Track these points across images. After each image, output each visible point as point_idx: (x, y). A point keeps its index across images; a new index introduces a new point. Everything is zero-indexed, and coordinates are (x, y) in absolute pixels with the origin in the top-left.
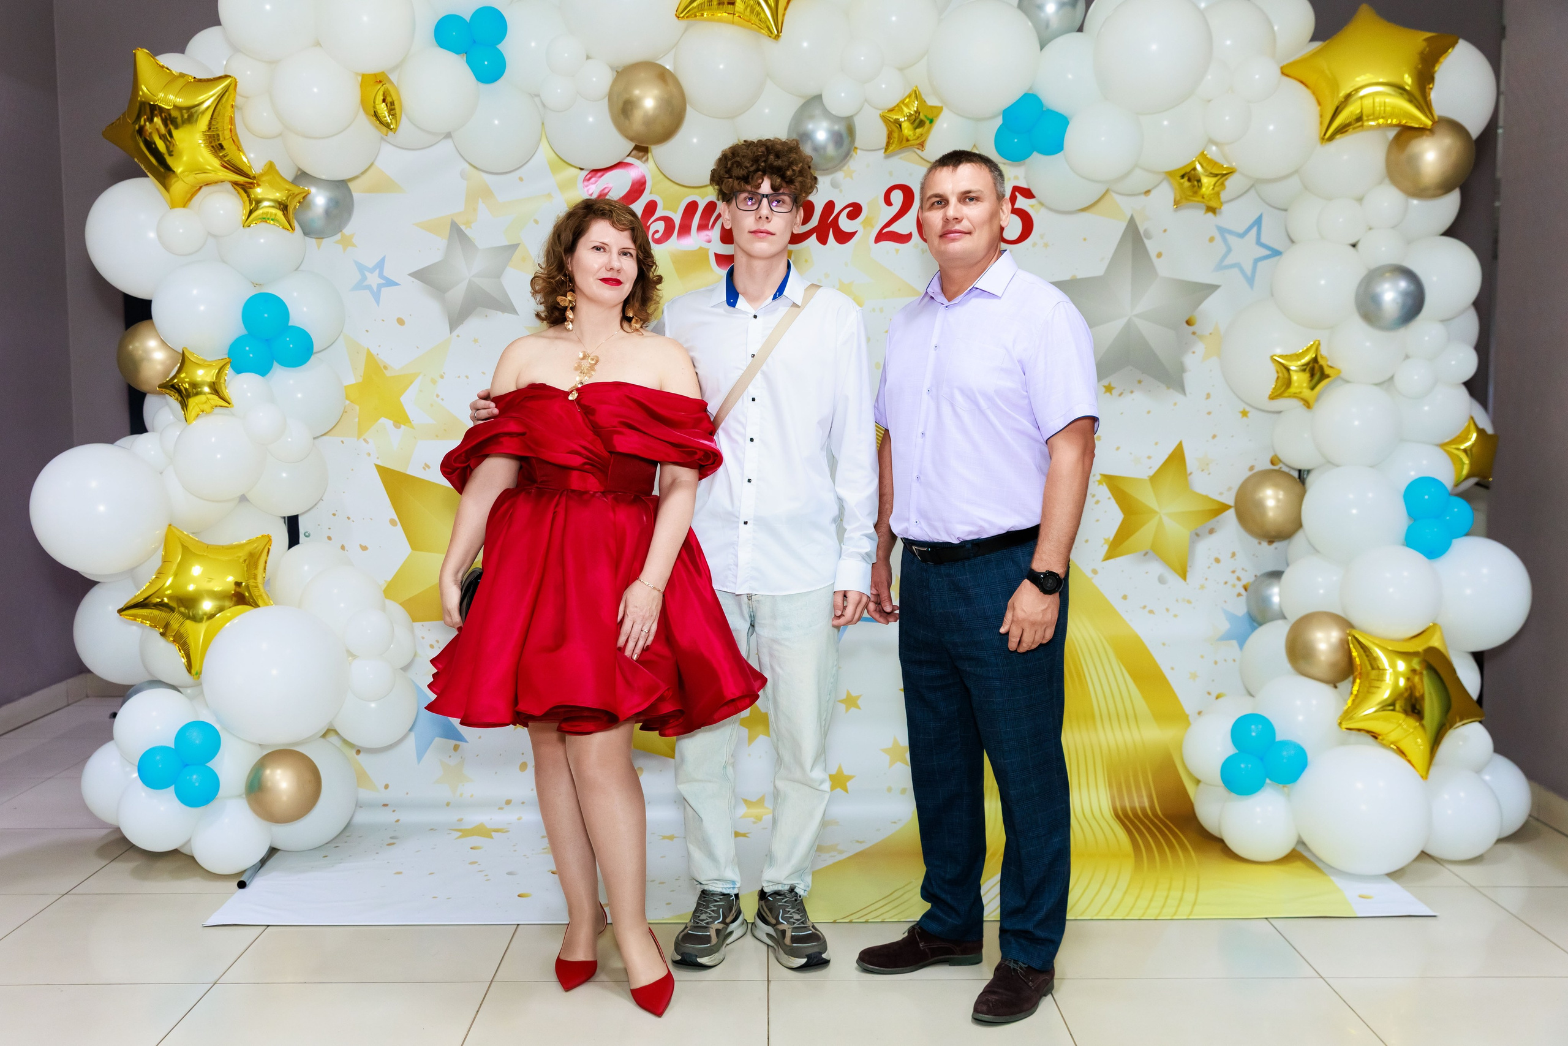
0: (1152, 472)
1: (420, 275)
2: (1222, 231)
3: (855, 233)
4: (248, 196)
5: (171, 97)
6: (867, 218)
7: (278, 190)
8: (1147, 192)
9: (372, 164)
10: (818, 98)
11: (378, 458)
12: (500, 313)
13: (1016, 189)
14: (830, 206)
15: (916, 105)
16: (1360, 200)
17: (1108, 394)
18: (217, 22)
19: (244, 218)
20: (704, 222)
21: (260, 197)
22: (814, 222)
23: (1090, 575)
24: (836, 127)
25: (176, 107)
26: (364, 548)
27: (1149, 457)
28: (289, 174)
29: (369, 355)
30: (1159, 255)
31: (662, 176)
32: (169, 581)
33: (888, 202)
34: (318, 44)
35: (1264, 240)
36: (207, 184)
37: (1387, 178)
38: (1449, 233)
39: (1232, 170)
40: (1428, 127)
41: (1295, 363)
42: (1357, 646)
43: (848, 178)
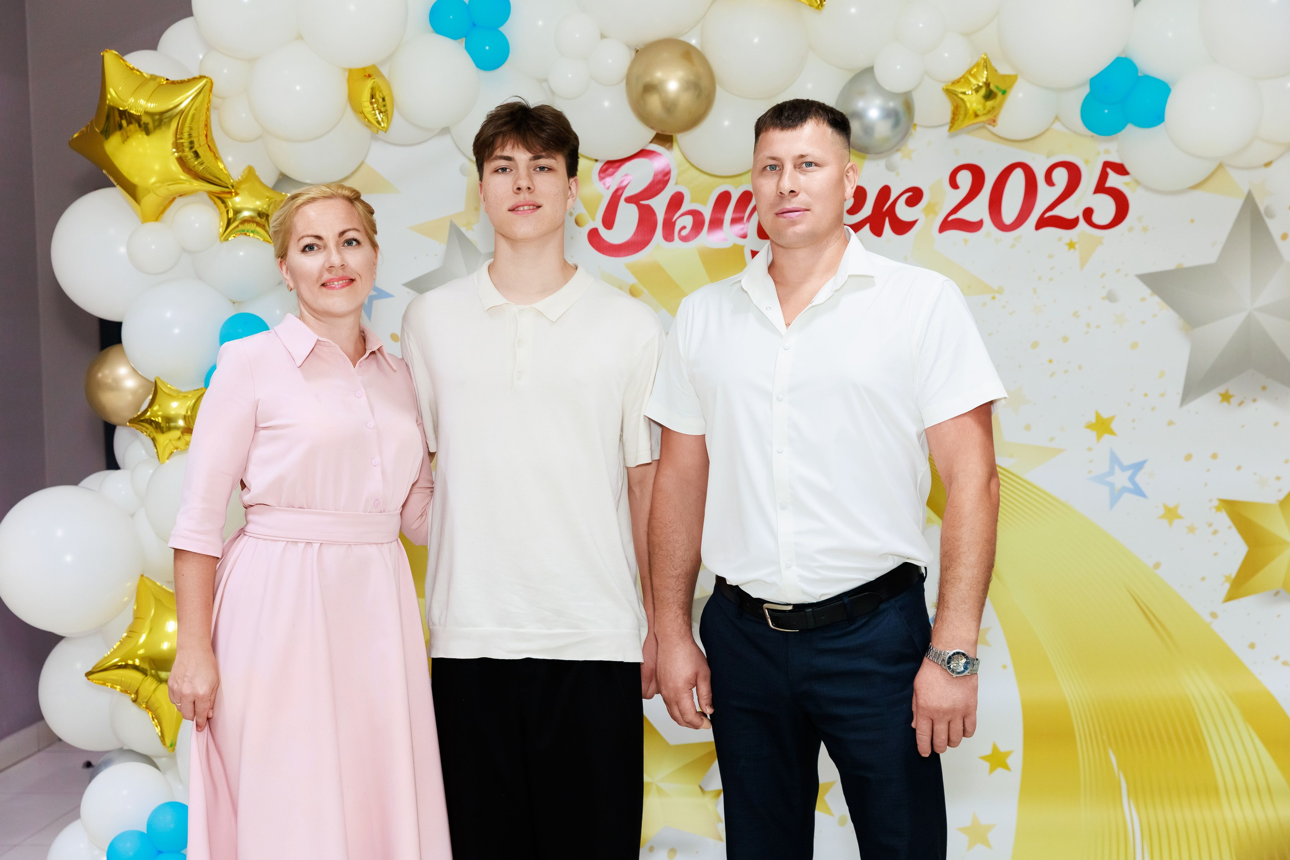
0: (1282, 496)
1: (415, 285)
3: (915, 222)
4: (226, 207)
5: (142, 102)
6: (929, 204)
7: (258, 198)
8: (1268, 164)
9: (362, 163)
10: (869, 71)
13: (1107, 165)
15: (985, 76)
17: (1225, 404)
18: (190, 14)
19: (221, 230)
20: (738, 215)
21: (238, 206)
22: (867, 210)
23: (1208, 619)
24: (891, 104)
25: (147, 113)
27: (1278, 478)
28: (269, 179)
30: (1284, 237)
31: (688, 165)
32: (142, 639)
33: (954, 184)
34: (300, 37)
36: (180, 196)
43: (906, 159)
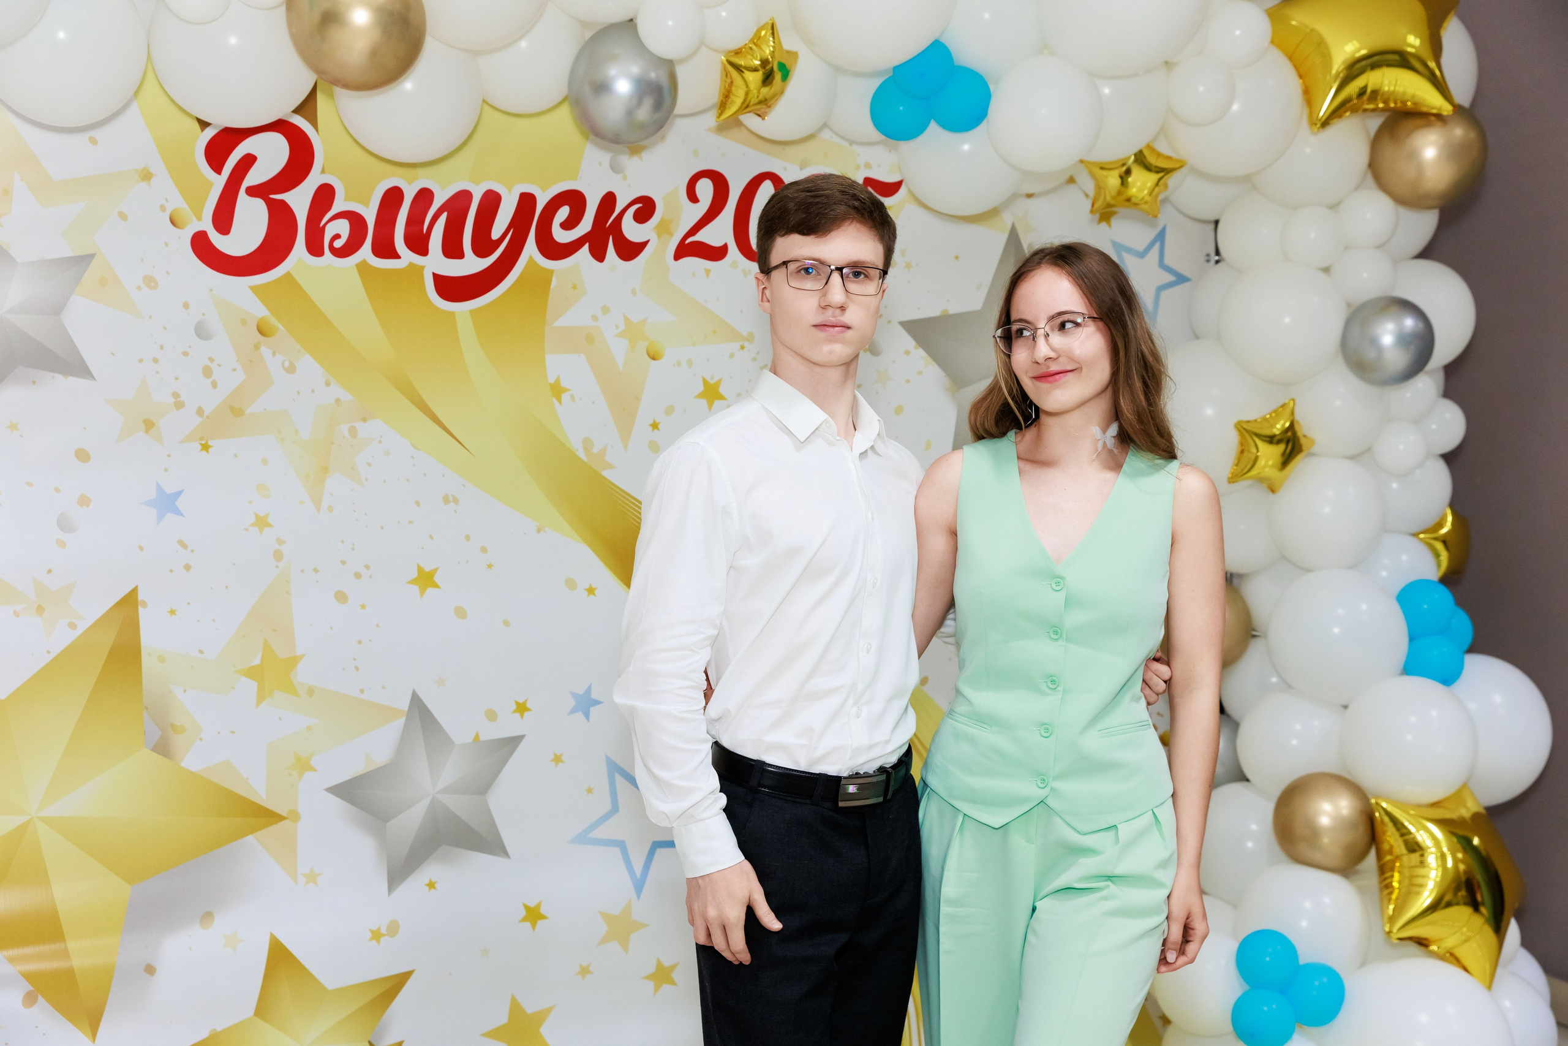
2: (1118, 249)
3: (648, 242)
6: (662, 221)
8: (1030, 196)
10: (632, 23)
12: (59, 377)
14: (609, 200)
15: (770, 46)
16: (1334, 207)
22: (586, 225)
24: (653, 75)
33: (693, 197)
35: (1168, 261)
37: (1370, 179)
38: (1426, 253)
39: (1182, 164)
40: (1445, 113)
41: (1267, 432)
42: (1386, 819)
43: (635, 158)
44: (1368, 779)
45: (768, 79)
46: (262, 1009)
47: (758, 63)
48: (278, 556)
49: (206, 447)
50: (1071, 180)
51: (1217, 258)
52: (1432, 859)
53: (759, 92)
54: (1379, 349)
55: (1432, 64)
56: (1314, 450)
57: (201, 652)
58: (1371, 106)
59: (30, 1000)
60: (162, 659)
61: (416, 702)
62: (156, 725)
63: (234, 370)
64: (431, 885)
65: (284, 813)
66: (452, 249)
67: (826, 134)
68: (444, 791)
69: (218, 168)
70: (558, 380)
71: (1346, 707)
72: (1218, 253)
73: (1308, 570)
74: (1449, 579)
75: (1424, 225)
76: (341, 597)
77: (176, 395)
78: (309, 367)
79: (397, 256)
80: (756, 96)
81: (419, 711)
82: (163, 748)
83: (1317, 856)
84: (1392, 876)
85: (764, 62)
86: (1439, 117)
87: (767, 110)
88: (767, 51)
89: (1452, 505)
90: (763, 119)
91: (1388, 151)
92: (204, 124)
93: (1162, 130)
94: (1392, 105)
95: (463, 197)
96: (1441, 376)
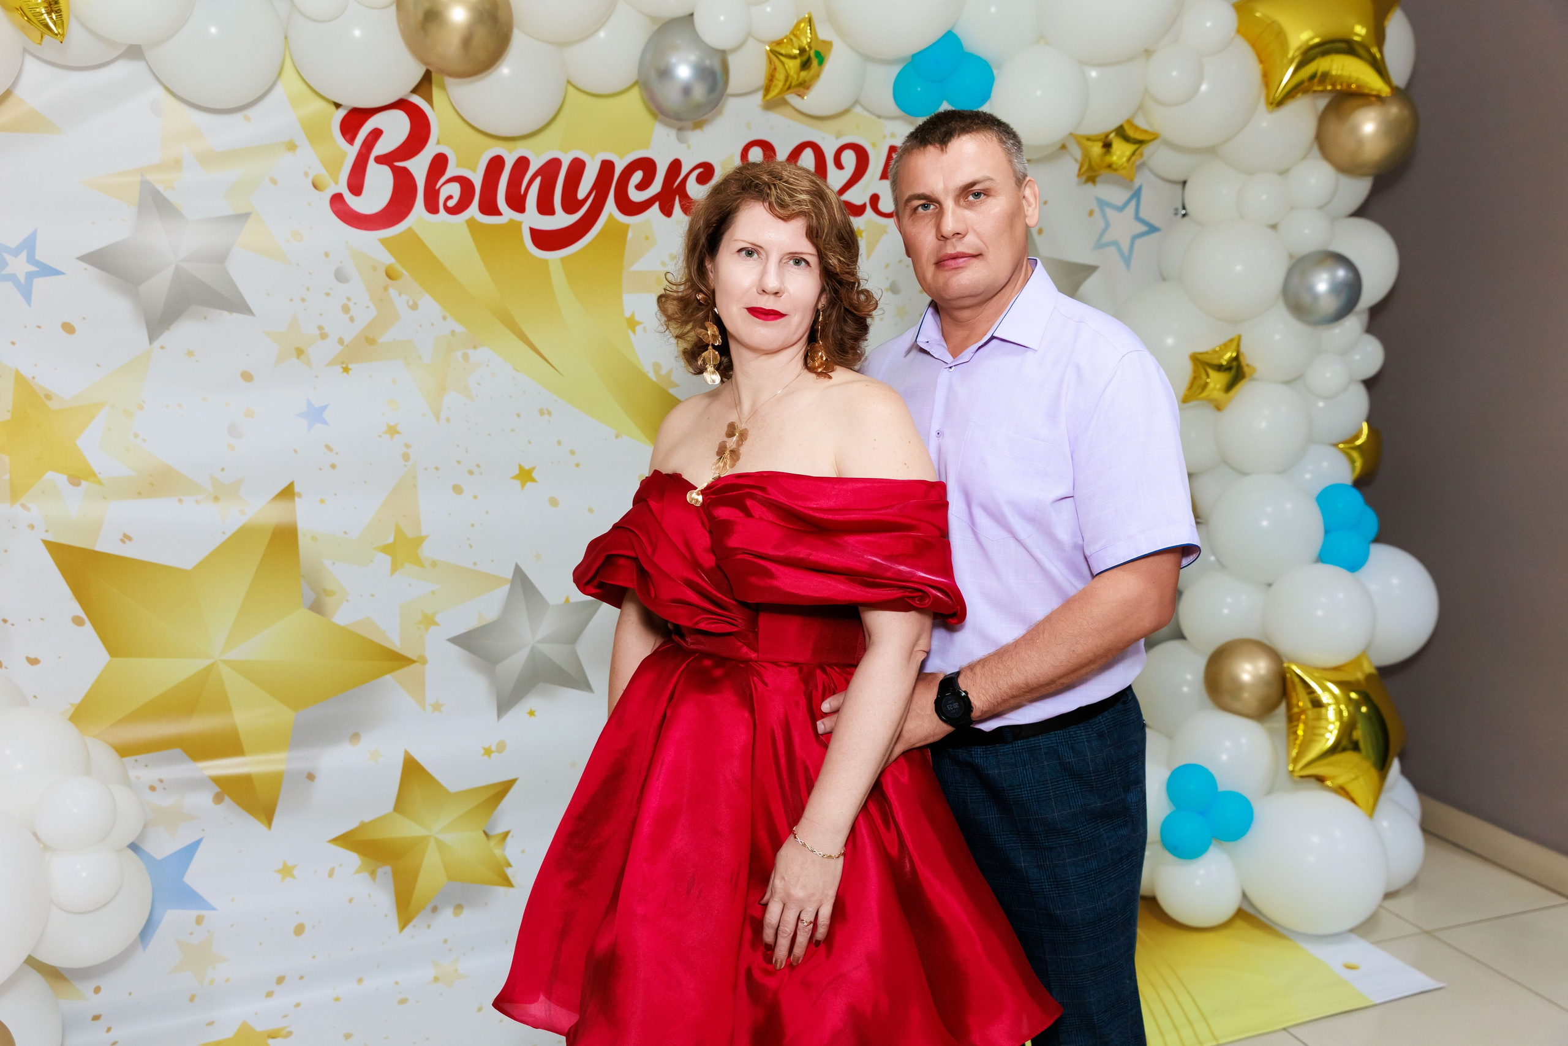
1: (96, 259)
2: (1102, 203)
9: (10, 89)
10: (689, 17)
11: (47, 531)
12: (226, 314)
14: (676, 166)
15: (808, 36)
16: (1283, 172)
22: (656, 187)
24: (708, 62)
26: (34, 662)
29: (19, 378)
31: (456, 119)
35: (1142, 215)
37: (1316, 151)
38: (1361, 212)
39: (1155, 137)
40: (1383, 95)
41: (1216, 362)
42: (1296, 680)
43: (698, 132)
44: (1284, 644)
45: (806, 65)
46: (400, 805)
47: (796, 52)
48: (406, 457)
49: (346, 370)
50: (1063, 147)
51: (1183, 212)
52: (1331, 713)
53: (798, 75)
54: (1316, 297)
55: (1375, 50)
56: (1256, 376)
57: (345, 533)
58: (1320, 88)
59: (218, 799)
60: (314, 538)
61: (518, 572)
62: (312, 589)
63: (368, 307)
64: (532, 713)
65: (415, 658)
66: (545, 207)
67: (858, 109)
68: (543, 641)
69: (351, 141)
70: (633, 315)
71: (1270, 585)
72: (1184, 208)
73: (1245, 474)
74: (1360, 483)
75: (1358, 189)
76: (458, 490)
77: (320, 328)
78: (429, 305)
79: (499, 213)
80: (796, 78)
81: (520, 579)
82: (317, 607)
83: (1238, 705)
84: (1298, 726)
85: (802, 51)
86: (1379, 98)
87: (806, 91)
88: (805, 41)
89: (1369, 420)
90: (803, 98)
91: (1332, 126)
92: (338, 106)
93: (1140, 107)
94: (1339, 87)
95: (553, 165)
96: (1365, 317)
